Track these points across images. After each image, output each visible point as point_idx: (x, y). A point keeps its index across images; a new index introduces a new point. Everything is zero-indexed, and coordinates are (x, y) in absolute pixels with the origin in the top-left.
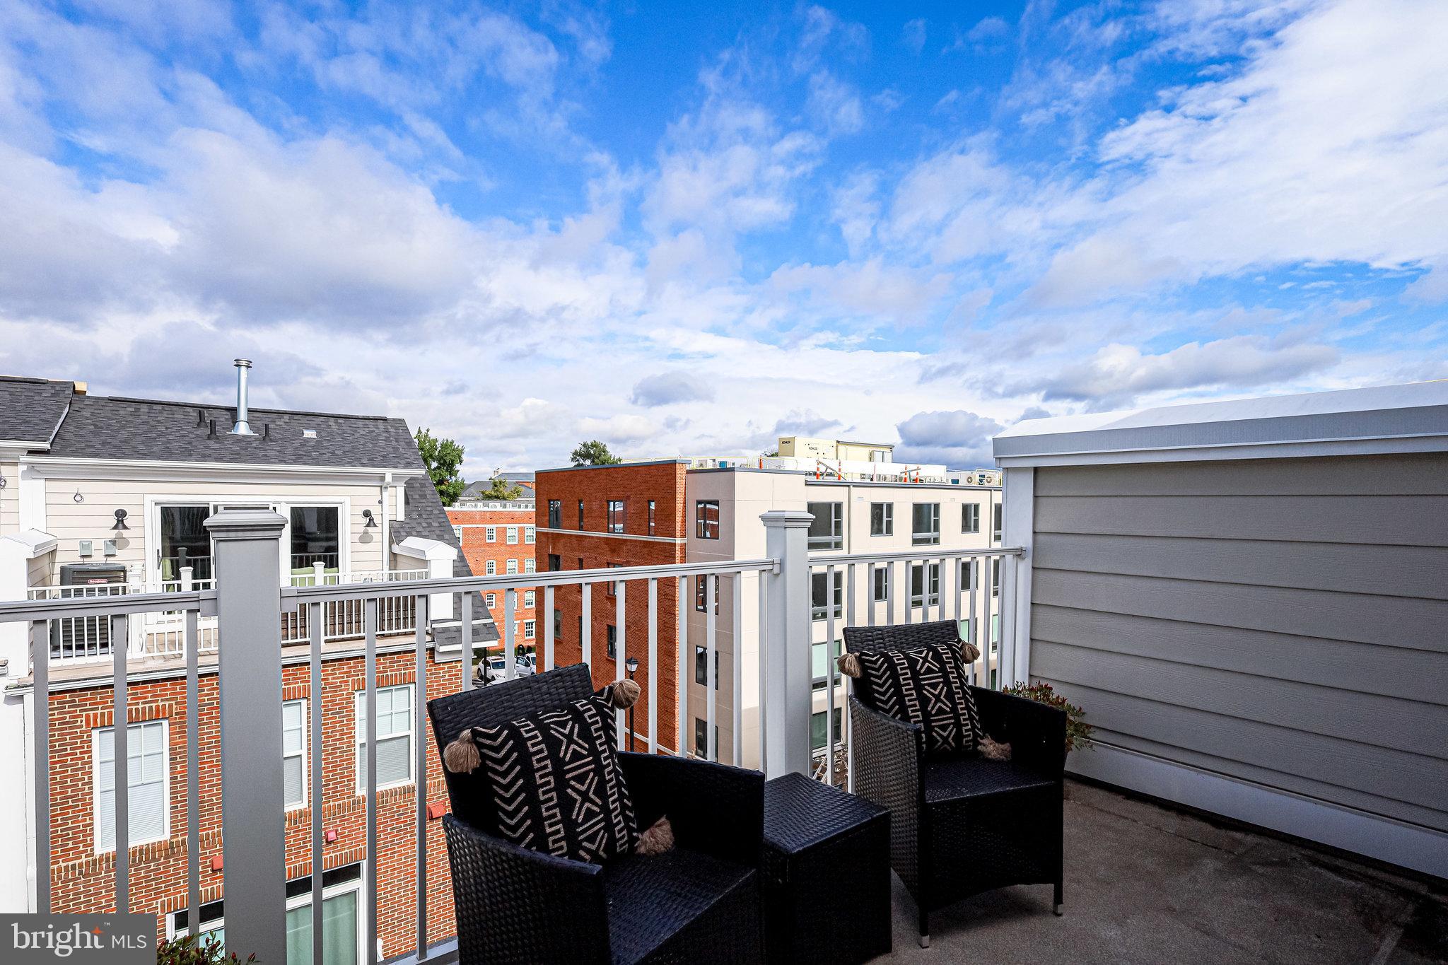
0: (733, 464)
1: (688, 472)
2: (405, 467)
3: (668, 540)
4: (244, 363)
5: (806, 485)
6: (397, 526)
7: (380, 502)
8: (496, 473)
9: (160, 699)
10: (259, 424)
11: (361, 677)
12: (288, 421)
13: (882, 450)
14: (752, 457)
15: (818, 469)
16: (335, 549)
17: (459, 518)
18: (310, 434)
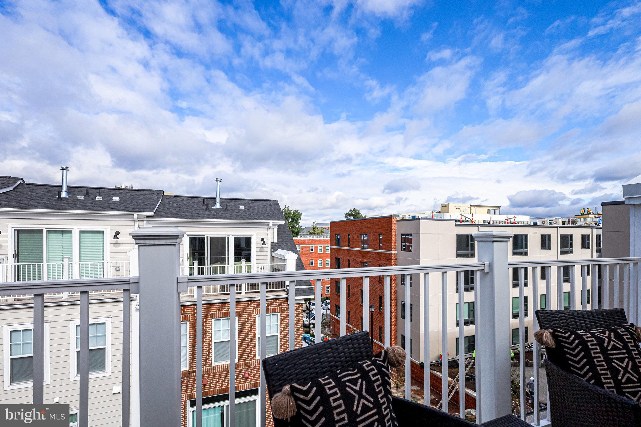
0: (418, 217)
1: (397, 221)
2: (277, 220)
3: (388, 252)
4: (219, 180)
5: (456, 226)
6: (274, 245)
7: (268, 235)
8: (314, 223)
9: (186, 313)
10: (224, 204)
11: (258, 309)
12: (234, 202)
13: (494, 208)
14: (428, 214)
15: (461, 218)
16: (250, 254)
17: (299, 242)
18: (242, 207)
